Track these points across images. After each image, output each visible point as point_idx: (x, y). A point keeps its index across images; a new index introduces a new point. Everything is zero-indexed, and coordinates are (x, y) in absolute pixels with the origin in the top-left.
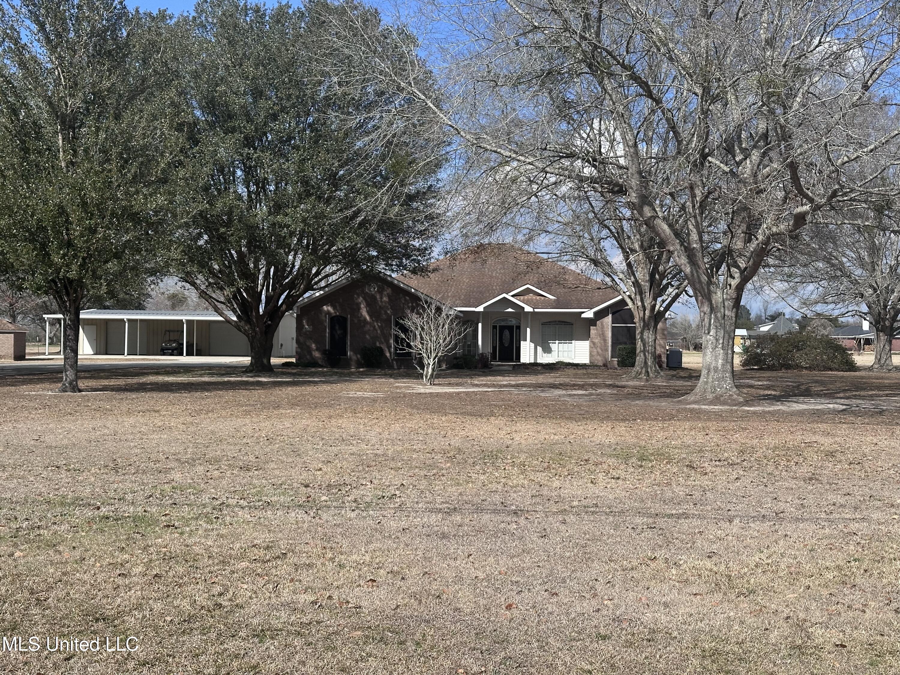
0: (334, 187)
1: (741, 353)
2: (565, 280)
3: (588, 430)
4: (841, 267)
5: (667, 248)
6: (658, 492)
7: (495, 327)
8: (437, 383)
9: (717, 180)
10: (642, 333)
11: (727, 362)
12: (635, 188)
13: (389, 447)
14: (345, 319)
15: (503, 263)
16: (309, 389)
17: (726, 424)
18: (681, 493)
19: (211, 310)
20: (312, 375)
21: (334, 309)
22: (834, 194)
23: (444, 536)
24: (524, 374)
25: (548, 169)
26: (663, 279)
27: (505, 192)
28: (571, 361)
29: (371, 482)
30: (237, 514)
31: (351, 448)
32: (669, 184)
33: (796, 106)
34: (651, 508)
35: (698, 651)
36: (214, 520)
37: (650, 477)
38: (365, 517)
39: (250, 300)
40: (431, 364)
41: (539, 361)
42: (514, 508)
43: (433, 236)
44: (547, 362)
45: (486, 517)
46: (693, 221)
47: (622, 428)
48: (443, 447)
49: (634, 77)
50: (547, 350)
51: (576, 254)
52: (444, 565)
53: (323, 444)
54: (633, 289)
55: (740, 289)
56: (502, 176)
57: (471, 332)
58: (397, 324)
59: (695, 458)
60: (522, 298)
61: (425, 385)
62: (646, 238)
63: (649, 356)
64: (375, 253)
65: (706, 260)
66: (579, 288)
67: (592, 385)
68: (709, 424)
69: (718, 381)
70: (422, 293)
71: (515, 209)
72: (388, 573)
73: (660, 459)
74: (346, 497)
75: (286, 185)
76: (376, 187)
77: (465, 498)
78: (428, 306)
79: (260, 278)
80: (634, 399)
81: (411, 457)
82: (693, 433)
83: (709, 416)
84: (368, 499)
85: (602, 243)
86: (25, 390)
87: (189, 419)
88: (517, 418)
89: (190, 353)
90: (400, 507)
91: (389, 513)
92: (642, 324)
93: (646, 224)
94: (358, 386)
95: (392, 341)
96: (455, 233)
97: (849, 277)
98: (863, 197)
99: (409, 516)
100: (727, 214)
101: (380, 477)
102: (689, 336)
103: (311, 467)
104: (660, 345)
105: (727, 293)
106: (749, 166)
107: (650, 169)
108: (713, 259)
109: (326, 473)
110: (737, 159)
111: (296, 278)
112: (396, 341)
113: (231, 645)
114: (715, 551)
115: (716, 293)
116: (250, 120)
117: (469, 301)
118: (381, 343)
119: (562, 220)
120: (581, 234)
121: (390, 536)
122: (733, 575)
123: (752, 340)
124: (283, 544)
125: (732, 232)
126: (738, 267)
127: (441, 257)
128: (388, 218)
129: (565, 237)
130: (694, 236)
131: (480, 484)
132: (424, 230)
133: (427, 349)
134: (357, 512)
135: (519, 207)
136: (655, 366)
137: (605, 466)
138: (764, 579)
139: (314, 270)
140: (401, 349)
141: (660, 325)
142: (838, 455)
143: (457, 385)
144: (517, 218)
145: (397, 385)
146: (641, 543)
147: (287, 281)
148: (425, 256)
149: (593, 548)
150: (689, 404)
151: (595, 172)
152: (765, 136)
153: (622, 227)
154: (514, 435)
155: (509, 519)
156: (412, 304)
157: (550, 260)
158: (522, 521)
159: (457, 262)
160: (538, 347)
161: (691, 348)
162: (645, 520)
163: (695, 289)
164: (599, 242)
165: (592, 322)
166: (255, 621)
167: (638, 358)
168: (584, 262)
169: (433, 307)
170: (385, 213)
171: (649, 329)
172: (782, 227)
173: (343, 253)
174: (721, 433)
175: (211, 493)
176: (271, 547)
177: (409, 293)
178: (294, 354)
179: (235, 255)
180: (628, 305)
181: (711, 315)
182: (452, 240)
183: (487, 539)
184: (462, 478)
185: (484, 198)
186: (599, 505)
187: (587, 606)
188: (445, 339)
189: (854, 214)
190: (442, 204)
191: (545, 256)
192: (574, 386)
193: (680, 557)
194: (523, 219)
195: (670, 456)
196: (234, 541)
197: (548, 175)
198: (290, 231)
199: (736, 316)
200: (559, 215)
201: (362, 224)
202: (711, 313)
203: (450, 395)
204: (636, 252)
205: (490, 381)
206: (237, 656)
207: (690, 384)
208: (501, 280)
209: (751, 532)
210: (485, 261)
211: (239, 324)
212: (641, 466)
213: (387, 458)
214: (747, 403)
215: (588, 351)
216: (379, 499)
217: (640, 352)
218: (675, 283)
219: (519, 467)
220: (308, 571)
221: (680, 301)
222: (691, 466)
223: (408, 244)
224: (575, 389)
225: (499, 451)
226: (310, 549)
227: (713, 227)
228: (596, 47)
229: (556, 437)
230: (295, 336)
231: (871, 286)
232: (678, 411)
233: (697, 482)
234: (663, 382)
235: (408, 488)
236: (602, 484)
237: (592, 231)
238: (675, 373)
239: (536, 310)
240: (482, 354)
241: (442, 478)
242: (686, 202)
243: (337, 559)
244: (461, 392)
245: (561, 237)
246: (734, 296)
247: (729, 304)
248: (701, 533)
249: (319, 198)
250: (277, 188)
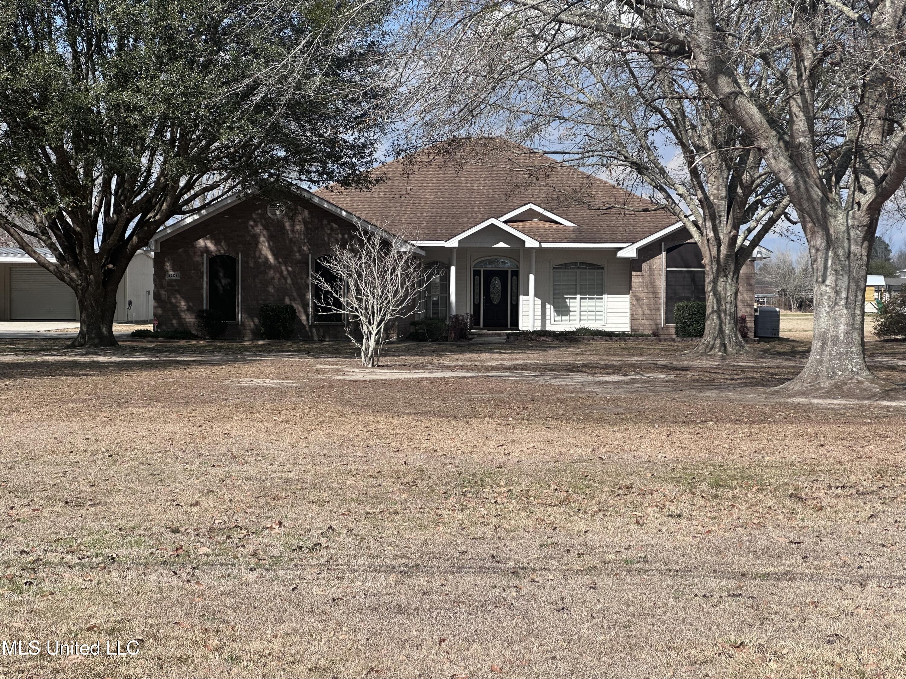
0: (215, 43)
1: (874, 314)
2: (590, 195)
3: (630, 439)
5: (756, 144)
6: (745, 538)
7: (477, 273)
8: (384, 363)
9: (838, 33)
10: (715, 282)
11: (853, 328)
12: (704, 47)
13: (308, 467)
14: (234, 261)
15: (489, 169)
16: (176, 374)
17: (852, 428)
18: (781, 540)
19: (14, 246)
20: (182, 351)
21: (216, 245)
23: (400, 610)
24: (525, 348)
25: (563, 16)
26: (750, 195)
27: (494, 53)
28: (601, 328)
29: (280, 523)
30: (62, 578)
31: (245, 468)
32: (759, 38)
34: (733, 563)
36: (25, 587)
37: (731, 514)
38: (271, 581)
39: (78, 229)
40: (374, 333)
41: (550, 327)
42: (511, 564)
43: (376, 125)
44: (562, 330)
45: (466, 580)
46: (799, 101)
47: (683, 435)
48: (396, 468)
50: (563, 310)
51: (608, 154)
52: (401, 657)
53: (201, 463)
54: (701, 210)
55: (875, 210)
56: (490, 27)
57: (438, 281)
58: (318, 268)
59: (803, 483)
60: (521, 225)
61: (364, 367)
62: (721, 128)
63: (727, 320)
64: (282, 153)
65: (819, 164)
66: (614, 210)
67: (635, 367)
68: (825, 428)
69: (839, 359)
70: (359, 218)
71: (509, 82)
72: (311, 670)
73: (747, 484)
74: (241, 549)
75: (136, 40)
76: (284, 45)
77: (431, 548)
78: (369, 239)
79: (95, 194)
80: (702, 389)
81: (344, 484)
82: (799, 443)
83: (823, 416)
84: (276, 552)
85: (651, 138)
88: (515, 419)
90: (328, 564)
91: (310, 573)
92: (715, 268)
93: (722, 106)
94: (254, 369)
95: (309, 296)
96: (413, 120)
99: (342, 579)
100: (854, 88)
101: (294, 516)
102: (790, 287)
103: (182, 500)
104: (743, 302)
105: (854, 217)
106: (890, 10)
107: (729, 17)
108: (830, 162)
109: (206, 510)
111: (154, 193)
112: (317, 295)
114: (839, 633)
115: (835, 217)
117: (435, 230)
118: (292, 299)
119: (586, 100)
120: (617, 121)
121: (312, 611)
122: (868, 670)
123: (893, 294)
124: (138, 626)
125: (862, 118)
126: (872, 175)
127: (390, 160)
128: (304, 97)
129: (591, 127)
130: (801, 123)
131: (456, 526)
132: (363, 115)
133: (366, 309)
134: (256, 573)
135: (516, 77)
136: (736, 335)
137: (658, 497)
139: (182, 182)
140: (324, 309)
141: (743, 271)
143: (416, 367)
144: (513, 95)
145: (318, 367)
146: (718, 620)
147: (138, 198)
148: (362, 157)
149: (641, 628)
150: (792, 396)
151: (639, 23)
153: (682, 110)
154: (511, 448)
155: (504, 582)
156: (343, 235)
157: (567, 164)
158: (526, 585)
159: (416, 168)
160: (548, 306)
161: (794, 306)
162: (724, 583)
163: (801, 211)
164: (646, 136)
165: (634, 265)
167: (708, 322)
168: (622, 168)
169: (377, 241)
170: (299, 87)
171: (726, 276)
173: (229, 153)
174: (845, 443)
175: (18, 544)
176: (119, 630)
177: (337, 219)
178: (151, 317)
179: (53, 157)
180: (691, 237)
181: (827, 253)
182: (407, 131)
183: (469, 614)
184: (428, 517)
185: (459, 63)
186: (650, 558)
188: (396, 292)
190: (392, 74)
191: (558, 158)
192: (606, 369)
193: (782, 643)
194: (523, 97)
195: (762, 480)
196: (57, 622)
197: (564, 26)
198: (144, 116)
199: (869, 255)
200: (581, 91)
201: (259, 108)
202: (827, 249)
203: (405, 384)
204: (706, 151)
205: (470, 360)
207: (792, 364)
208: (487, 196)
209: (896, 602)
210: (461, 166)
211: (61, 268)
212: (716, 497)
213: (304, 485)
214: (886, 394)
215: (628, 311)
216: (294, 551)
217: (712, 312)
218: (769, 201)
219: (519, 499)
220: (179, 668)
221: (777, 230)
222: (796, 497)
223: (337, 138)
224: (608, 373)
225: (487, 473)
226: (183, 633)
227: (830, 111)
229: (579, 451)
230: (151, 288)
232: (774, 407)
233: (806, 523)
234: (749, 361)
235: (340, 534)
236: (653, 527)
237: (635, 117)
238: (767, 346)
239: (544, 245)
240: (456, 316)
241: (395, 517)
242: (786, 70)
243: (227, 649)
244: (423, 379)
245: (584, 126)
246: (866, 221)
247: (857, 234)
248: (815, 603)
249: (191, 62)
250: (121, 46)
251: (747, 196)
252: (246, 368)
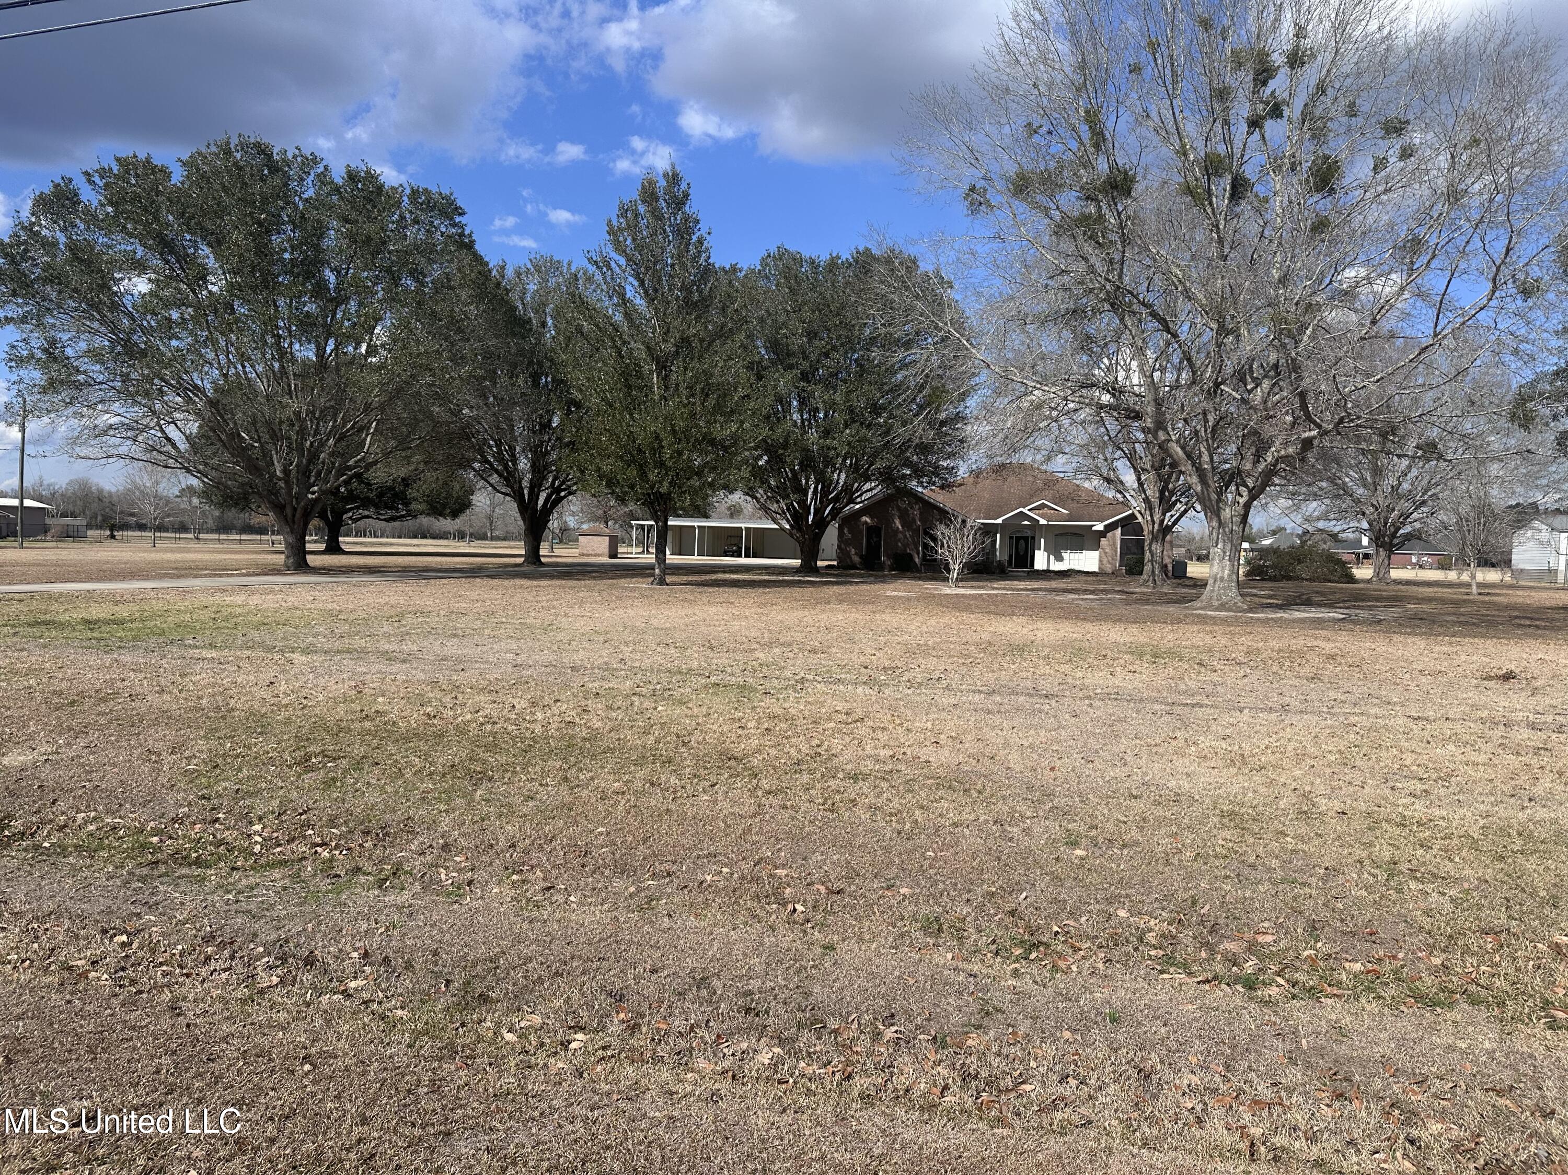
0: (875, 414)
1: (1245, 564)
2: (1078, 496)
3: (1103, 630)
4: (1344, 487)
5: (1178, 468)
6: (1173, 685)
7: (1011, 538)
8: (962, 585)
9: (1229, 407)
10: (1150, 545)
11: (1233, 572)
12: (1150, 415)
13: (929, 638)
14: (880, 529)
15: (1021, 481)
16: (852, 588)
17: (1232, 628)
18: (1194, 686)
19: (767, 519)
20: (852, 576)
21: (871, 520)
22: (1341, 421)
23: (989, 712)
24: (1038, 579)
26: (1173, 496)
28: (1082, 569)
29: (919, 666)
30: (817, 687)
31: (896, 638)
33: (1305, 338)
34: (1167, 697)
35: (1217, 811)
36: (800, 690)
37: (1164, 672)
38: (920, 694)
39: (801, 511)
40: (957, 569)
41: (1052, 568)
42: (1044, 692)
43: (960, 457)
44: (1059, 569)
45: (1022, 699)
46: (1205, 444)
47: (1134, 629)
48: (976, 640)
49: (1154, 315)
50: (1060, 559)
51: (1090, 473)
52: (993, 734)
53: (873, 634)
54: (1143, 504)
55: (1247, 506)
57: (991, 543)
58: (927, 533)
59: (1204, 657)
60: (1037, 512)
61: (952, 587)
62: (1158, 459)
63: (1156, 566)
64: (908, 472)
65: (1216, 479)
66: (1092, 504)
67: (1102, 591)
68: (1216, 628)
69: (1224, 590)
70: (949, 507)
72: (948, 737)
73: (1172, 657)
74: (901, 678)
75: (834, 413)
77: (1000, 682)
78: (955, 519)
79: (810, 493)
80: (1143, 604)
81: (949, 647)
82: (1201, 635)
83: (1215, 621)
84: (919, 680)
85: (1115, 464)
86: (623, 582)
87: (760, 611)
88: (1037, 617)
89: (747, 556)
90: (948, 688)
91: (939, 692)
92: (1151, 537)
93: (1159, 447)
94: (893, 586)
95: (921, 548)
96: (980, 454)
97: (1351, 495)
98: (1369, 423)
99: (956, 695)
100: (1237, 437)
101: (925, 663)
102: (1194, 548)
103: (867, 652)
104: (1167, 556)
105: (1235, 510)
106: (1260, 394)
107: (1165, 397)
108: (1222, 479)
109: (880, 658)
110: (1249, 387)
111: (840, 493)
112: (925, 548)
113: (832, 783)
114: (1229, 734)
115: (1224, 510)
116: (805, 357)
117: (990, 514)
118: (910, 549)
119: (1079, 443)
120: (1096, 454)
121: (944, 710)
122: (1246, 754)
123: (1256, 553)
124: (859, 711)
125: (1241, 454)
126: (1247, 486)
127: (967, 475)
128: (923, 443)
129: (1081, 458)
130: (1205, 457)
131: (1012, 672)
132: (952, 451)
133: (953, 556)
134: (912, 689)
136: (1161, 574)
137: (1122, 661)
138: (1273, 759)
139: (855, 486)
140: (929, 556)
141: (1168, 538)
142: (1339, 658)
143: (979, 587)
144: (1038, 441)
145: (927, 586)
146: (1161, 725)
147: (832, 495)
148: (952, 474)
149: (1119, 727)
150: (1196, 610)
151: (1113, 400)
152: (1276, 366)
153: (1134, 449)
154: (1036, 632)
155: (1042, 701)
156: (940, 517)
157: (1066, 478)
158: (1054, 703)
159: (980, 480)
160: (1051, 556)
161: (1196, 559)
162: (1163, 707)
163: (1203, 506)
164: (1113, 463)
165: (1102, 534)
166: (849, 767)
167: (1146, 567)
168: (1098, 480)
169: (959, 519)
170: (921, 438)
171: (1157, 542)
172: (1291, 450)
173: (880, 472)
174: (1228, 636)
175: (791, 670)
176: (850, 713)
177: (937, 508)
178: (836, 557)
179: (790, 474)
180: (1137, 519)
181: (1219, 530)
182: (976, 461)
183: (1026, 715)
184: (996, 666)
186: (1120, 693)
187: (1120, 772)
188: (969, 548)
189: (1359, 439)
190: (969, 428)
191: (1061, 475)
192: (1086, 591)
193: (1198, 738)
195: (1181, 654)
196: (819, 707)
198: (836, 453)
199: (1243, 531)
202: (1219, 528)
203: (974, 597)
204: (1148, 472)
205: (1009, 585)
206: (838, 792)
207: (1196, 591)
208: (1019, 495)
209: (1260, 720)
210: (1005, 479)
211: (792, 532)
212: (1155, 662)
213: (928, 647)
214: (1251, 610)
215: (1098, 559)
216: (928, 680)
217: (1148, 561)
218: (1184, 500)
219: (1044, 659)
220: (883, 732)
221: (1189, 516)
222: (1201, 664)
223: (938, 464)
224: (1087, 594)
225: (1025, 645)
226: (881, 716)
227: (1223, 450)
228: (1118, 287)
229: (1075, 635)
230: (837, 542)
231: (1373, 505)
232: (1185, 616)
233: (1207, 678)
234: (1169, 589)
235: (951, 673)
236: (1120, 676)
237: (1107, 452)
238: (1180, 581)
239: (1050, 523)
240: (1000, 561)
241: (979, 666)
243: (904, 725)
244: (983, 594)
245: (1077, 457)
246: (1242, 512)
247: (1237, 519)
248: (1215, 720)
249: (862, 424)
250: (826, 416)
251: (1171, 497)
252: (886, 586)
